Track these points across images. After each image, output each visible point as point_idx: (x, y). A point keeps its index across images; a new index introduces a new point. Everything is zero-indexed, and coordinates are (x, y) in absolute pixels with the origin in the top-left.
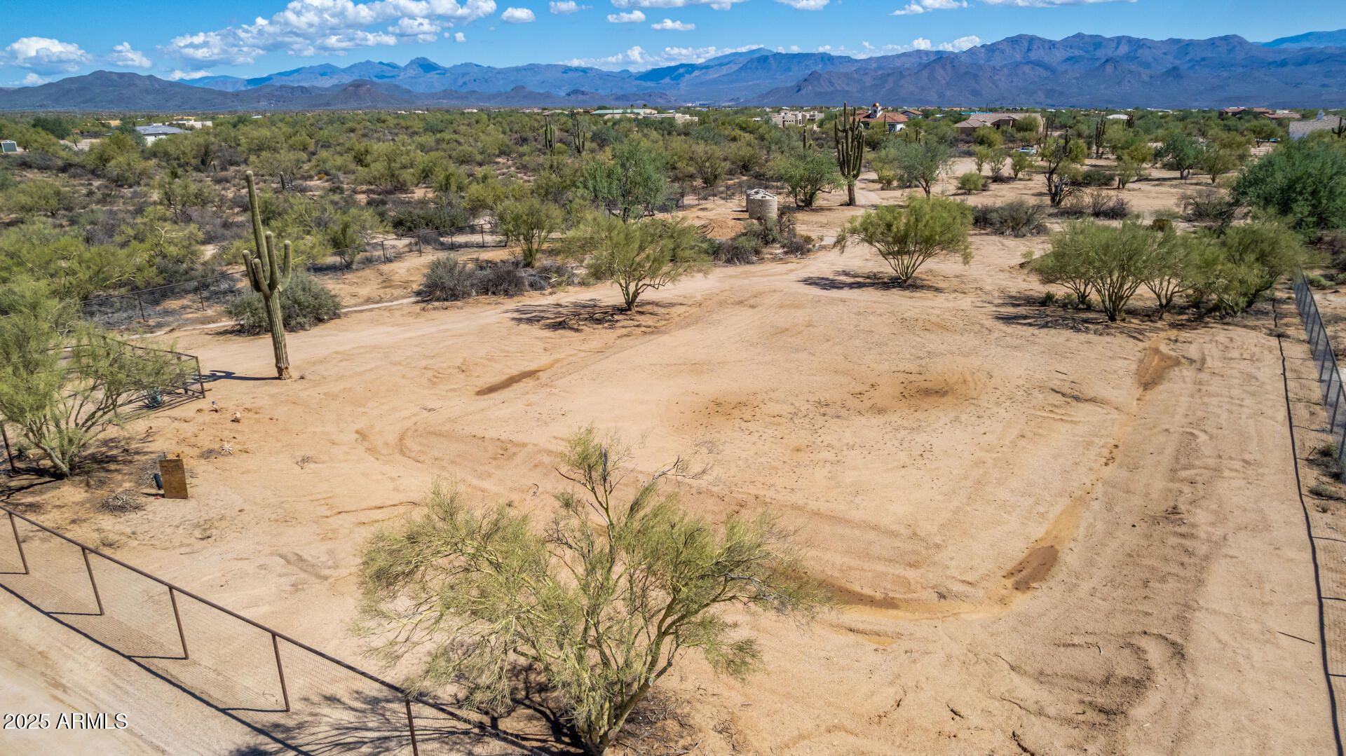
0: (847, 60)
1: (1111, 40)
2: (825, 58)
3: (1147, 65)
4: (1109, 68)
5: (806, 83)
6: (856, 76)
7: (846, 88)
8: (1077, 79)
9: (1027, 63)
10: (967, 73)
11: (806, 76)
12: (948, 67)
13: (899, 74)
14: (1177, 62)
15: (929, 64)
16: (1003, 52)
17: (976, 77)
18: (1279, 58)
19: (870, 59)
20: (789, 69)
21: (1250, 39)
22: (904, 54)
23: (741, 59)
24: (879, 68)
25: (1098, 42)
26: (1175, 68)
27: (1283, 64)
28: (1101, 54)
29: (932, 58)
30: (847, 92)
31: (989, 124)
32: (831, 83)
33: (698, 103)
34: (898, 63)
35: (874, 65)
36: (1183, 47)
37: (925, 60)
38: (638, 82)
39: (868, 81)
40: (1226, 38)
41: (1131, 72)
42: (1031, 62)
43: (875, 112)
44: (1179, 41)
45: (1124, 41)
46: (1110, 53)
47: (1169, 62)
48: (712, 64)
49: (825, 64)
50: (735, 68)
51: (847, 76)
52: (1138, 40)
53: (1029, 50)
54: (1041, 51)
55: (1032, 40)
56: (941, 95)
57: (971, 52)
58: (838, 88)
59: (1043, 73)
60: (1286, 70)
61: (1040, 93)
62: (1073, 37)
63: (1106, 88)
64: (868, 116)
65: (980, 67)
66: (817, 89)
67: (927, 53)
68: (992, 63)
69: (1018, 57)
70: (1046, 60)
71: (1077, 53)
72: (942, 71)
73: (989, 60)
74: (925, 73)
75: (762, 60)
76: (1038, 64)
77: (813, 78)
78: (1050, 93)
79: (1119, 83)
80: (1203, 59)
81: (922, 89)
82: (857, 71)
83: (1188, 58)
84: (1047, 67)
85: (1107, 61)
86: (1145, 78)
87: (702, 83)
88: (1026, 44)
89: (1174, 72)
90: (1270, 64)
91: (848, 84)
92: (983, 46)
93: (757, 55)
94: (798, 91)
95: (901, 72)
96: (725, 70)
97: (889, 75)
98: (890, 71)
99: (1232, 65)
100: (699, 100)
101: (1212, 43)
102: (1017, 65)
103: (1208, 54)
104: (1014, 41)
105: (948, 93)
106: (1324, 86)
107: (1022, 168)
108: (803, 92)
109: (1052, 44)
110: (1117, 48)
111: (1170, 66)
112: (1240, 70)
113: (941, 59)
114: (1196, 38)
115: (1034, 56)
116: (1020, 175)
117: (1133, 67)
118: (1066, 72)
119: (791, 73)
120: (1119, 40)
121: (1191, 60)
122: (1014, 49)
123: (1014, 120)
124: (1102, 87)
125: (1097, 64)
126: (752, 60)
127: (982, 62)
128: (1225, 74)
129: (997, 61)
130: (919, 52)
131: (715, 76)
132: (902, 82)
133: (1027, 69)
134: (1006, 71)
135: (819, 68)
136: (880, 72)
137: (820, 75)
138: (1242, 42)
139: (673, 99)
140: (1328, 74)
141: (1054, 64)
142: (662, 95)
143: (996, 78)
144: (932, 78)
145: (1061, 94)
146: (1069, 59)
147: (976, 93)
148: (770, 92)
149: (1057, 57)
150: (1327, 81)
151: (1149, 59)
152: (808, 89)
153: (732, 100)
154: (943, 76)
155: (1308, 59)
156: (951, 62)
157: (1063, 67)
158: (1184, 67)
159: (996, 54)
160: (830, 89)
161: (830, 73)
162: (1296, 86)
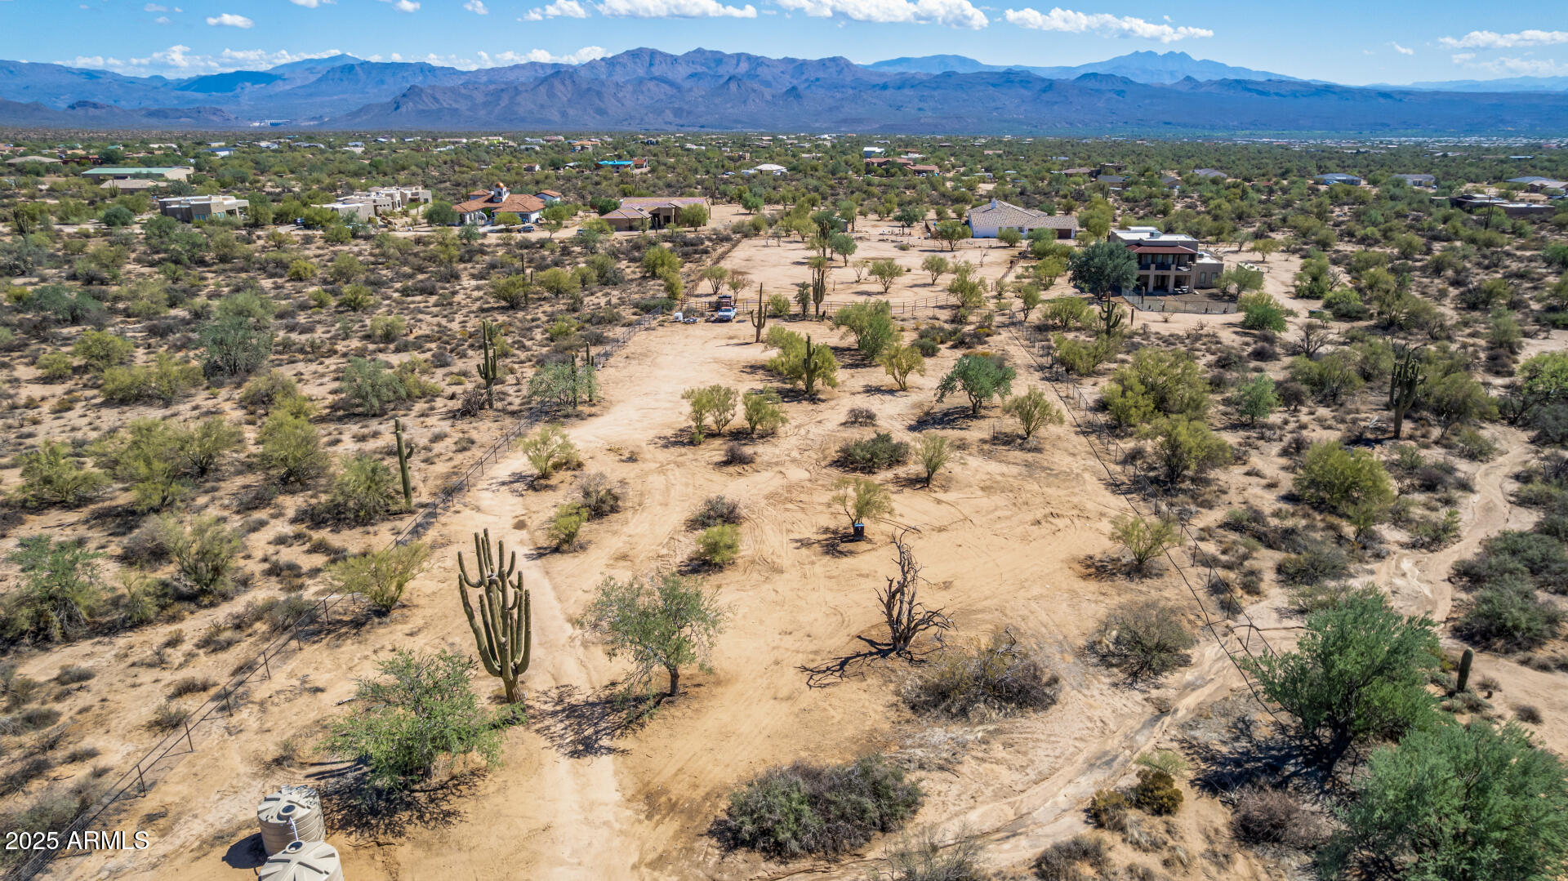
0: (451, 72)
1: (731, 56)
2: (425, 69)
3: (768, 84)
4: (733, 86)
5: (406, 99)
6: (463, 91)
7: (455, 106)
8: (703, 97)
9: (651, 79)
10: (589, 89)
11: (403, 92)
12: (568, 82)
13: (514, 90)
14: (795, 82)
15: (545, 80)
16: (624, 66)
17: (599, 94)
18: (881, 81)
19: (479, 71)
20: (382, 82)
21: (855, 62)
22: (517, 67)
23: (320, 67)
24: (491, 82)
25: (718, 58)
26: (794, 88)
27: (885, 87)
28: (725, 70)
29: (549, 72)
30: (456, 110)
32: (437, 101)
33: (268, 122)
34: (511, 77)
35: (485, 79)
36: (799, 66)
37: (541, 74)
38: (180, 92)
39: (480, 98)
40: (834, 60)
41: (754, 91)
42: (655, 78)
44: (793, 60)
45: (743, 58)
46: (732, 71)
47: (787, 82)
48: (281, 72)
49: (426, 76)
50: (313, 77)
51: (453, 90)
52: (757, 58)
53: (651, 65)
54: (664, 65)
55: (653, 54)
56: (564, 114)
57: (591, 65)
58: (445, 104)
59: (668, 90)
60: (888, 93)
61: (668, 112)
62: (694, 52)
63: (732, 107)
65: (603, 83)
66: (420, 107)
67: (543, 66)
68: (614, 79)
69: (641, 72)
70: (670, 76)
71: (700, 69)
72: (561, 87)
73: (610, 75)
74: (543, 89)
75: (346, 71)
76: (662, 80)
77: (412, 93)
78: (678, 112)
79: (745, 102)
80: (818, 79)
81: (542, 106)
82: (465, 85)
83: (804, 77)
84: (671, 84)
85: (730, 79)
86: (769, 98)
87: (272, 96)
88: (647, 58)
89: (793, 92)
90: (874, 86)
91: (456, 101)
92: (603, 59)
93: (338, 64)
94: (397, 108)
95: (516, 88)
96: (300, 81)
97: (503, 90)
98: (504, 87)
99: (843, 87)
100: (271, 118)
101: (822, 63)
102: (641, 81)
103: (821, 75)
104: (635, 55)
105: (571, 112)
106: (920, 109)
108: (403, 109)
109: (674, 59)
110: (738, 65)
111: (790, 86)
112: (850, 91)
113: (559, 73)
114: (808, 58)
115: (657, 71)
117: (756, 86)
118: (691, 90)
119: (385, 87)
120: (739, 56)
121: (807, 80)
122: (635, 63)
124: (729, 105)
125: (722, 81)
126: (333, 69)
127: (604, 77)
128: (838, 95)
129: (619, 77)
130: (533, 64)
131: (287, 87)
132: (519, 99)
133: (651, 85)
134: (630, 88)
135: (418, 81)
136: (492, 87)
137: (422, 90)
138: (848, 64)
139: (233, 116)
140: (922, 99)
141: (679, 81)
142: (215, 112)
143: (621, 95)
144: (551, 95)
145: (689, 113)
146: (692, 75)
147: (601, 112)
148: (361, 110)
149: (680, 73)
150: (921, 105)
151: (769, 78)
152: (408, 106)
153: (313, 119)
154: (562, 92)
155: (905, 83)
156: (571, 76)
157: (687, 85)
158: (801, 87)
159: (618, 68)
160: (435, 106)
161: (433, 87)
162: (899, 108)
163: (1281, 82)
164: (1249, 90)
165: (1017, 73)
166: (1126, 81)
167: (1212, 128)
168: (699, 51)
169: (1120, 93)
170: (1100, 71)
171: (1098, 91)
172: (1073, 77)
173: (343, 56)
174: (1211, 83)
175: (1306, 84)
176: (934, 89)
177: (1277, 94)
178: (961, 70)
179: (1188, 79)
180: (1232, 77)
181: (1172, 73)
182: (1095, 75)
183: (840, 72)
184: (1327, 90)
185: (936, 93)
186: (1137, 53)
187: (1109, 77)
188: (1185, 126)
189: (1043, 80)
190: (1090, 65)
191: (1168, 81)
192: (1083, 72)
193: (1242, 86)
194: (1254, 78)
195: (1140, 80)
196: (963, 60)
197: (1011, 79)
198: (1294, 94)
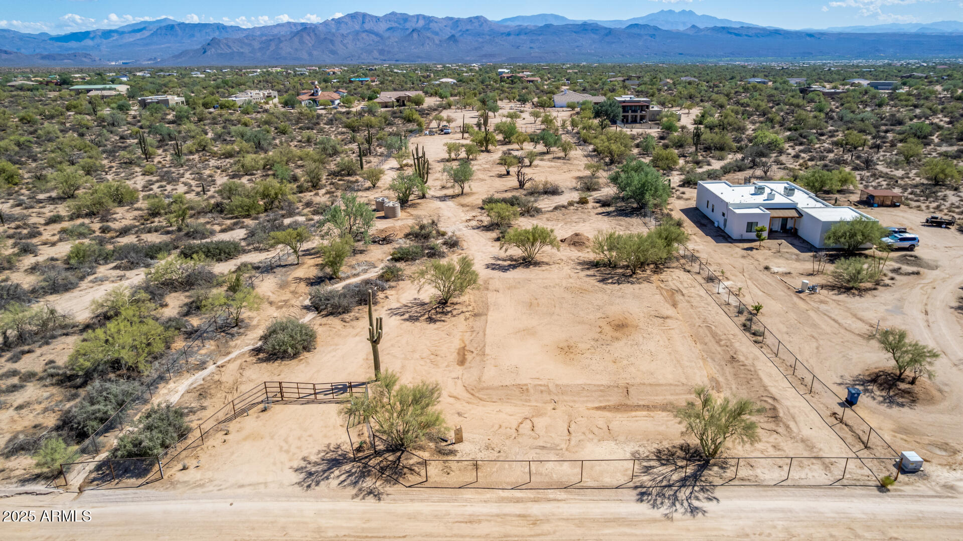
0: (238, 29)
1: (413, 16)
2: (220, 27)
3: (437, 34)
4: (415, 35)
5: (210, 47)
6: (246, 41)
7: (242, 50)
8: (396, 42)
9: (364, 31)
10: (325, 39)
11: (208, 42)
12: (312, 34)
13: (278, 39)
14: (453, 32)
15: (298, 33)
16: (346, 24)
17: (332, 42)
18: (508, 30)
19: (254, 28)
20: (193, 36)
21: (490, 19)
22: (278, 25)
23: (152, 27)
24: (262, 35)
25: (405, 18)
26: (453, 36)
27: (509, 34)
28: (410, 25)
29: (300, 28)
30: (242, 53)
31: (393, 99)
32: (230, 47)
33: (121, 62)
34: (275, 31)
35: (258, 33)
36: (455, 22)
37: (294, 29)
38: (60, 44)
39: (256, 45)
40: (477, 18)
41: (428, 38)
42: (366, 31)
43: (317, 91)
44: (451, 19)
45: (420, 17)
46: (414, 26)
47: (448, 32)
48: (126, 30)
49: (221, 32)
50: (146, 33)
51: (240, 41)
52: (429, 17)
53: (363, 22)
54: (371, 23)
55: (364, 15)
56: (310, 54)
57: (326, 23)
58: (235, 50)
59: (376, 39)
60: (511, 38)
61: (375, 52)
62: (390, 14)
63: (415, 48)
64: (313, 95)
65: (334, 35)
66: (219, 51)
67: (295, 24)
68: (341, 31)
69: (357, 27)
70: (375, 29)
71: (394, 25)
72: (308, 38)
73: (338, 29)
74: (296, 39)
75: (170, 29)
76: (370, 32)
77: (213, 43)
78: (381, 52)
79: (423, 45)
80: (467, 30)
81: (296, 50)
82: (247, 37)
83: (459, 29)
84: (377, 34)
85: (413, 31)
86: (437, 42)
87: (120, 46)
88: (361, 19)
89: (452, 37)
90: (502, 34)
91: (242, 47)
92: (333, 20)
93: (164, 24)
94: (205, 52)
95: (279, 38)
96: (138, 36)
97: (271, 40)
98: (271, 38)
99: (483, 34)
100: (121, 59)
101: (470, 20)
102: (357, 33)
103: (469, 27)
104: (353, 16)
105: (315, 53)
106: (531, 48)
107: (472, 153)
108: (209, 53)
109: (378, 19)
110: (417, 22)
111: (450, 35)
112: (488, 37)
113: (306, 29)
114: (461, 17)
115: (367, 26)
116: (471, 157)
117: (429, 35)
118: (389, 38)
119: (195, 39)
120: (418, 17)
121: (461, 31)
122: (353, 21)
123: (409, 96)
124: (413, 47)
125: (407, 32)
126: (160, 28)
127: (334, 31)
128: (480, 40)
129: (344, 30)
130: (289, 23)
131: (131, 40)
132: (281, 45)
133: (364, 35)
134: (351, 37)
135: (216, 34)
136: (264, 38)
137: (219, 41)
138: (486, 20)
139: (97, 59)
140: (532, 41)
141: (381, 32)
142: (86, 56)
143: (345, 42)
144: (302, 42)
145: (389, 52)
146: (389, 29)
147: (333, 52)
148: (181, 54)
149: (382, 27)
150: (532, 45)
151: (437, 30)
152: (211, 51)
153: (150, 59)
154: (309, 41)
155: (521, 31)
156: (314, 31)
157: (387, 35)
158: (457, 35)
159: (343, 25)
160: (228, 51)
161: (226, 39)
162: (518, 47)
163: (748, 28)
164: (730, 33)
165: (590, 24)
166: (656, 28)
167: (708, 56)
168: (393, 13)
169: (653, 36)
170: (641, 22)
171: (638, 34)
172: (624, 27)
173: (165, 19)
174: (707, 29)
175: (764, 29)
176: (539, 35)
177: (746, 35)
178: (555, 23)
179: (694, 26)
180: (720, 25)
181: (684, 23)
182: (637, 25)
183: (481, 25)
184: (777, 32)
185: (540, 38)
186: (662, 11)
187: (645, 26)
188: (691, 55)
189: (606, 28)
190: (634, 19)
191: (681, 28)
192: (630, 23)
193: (726, 30)
194: (733, 26)
195: (665, 28)
196: (556, 17)
197: (586, 28)
198: (757, 35)
